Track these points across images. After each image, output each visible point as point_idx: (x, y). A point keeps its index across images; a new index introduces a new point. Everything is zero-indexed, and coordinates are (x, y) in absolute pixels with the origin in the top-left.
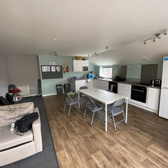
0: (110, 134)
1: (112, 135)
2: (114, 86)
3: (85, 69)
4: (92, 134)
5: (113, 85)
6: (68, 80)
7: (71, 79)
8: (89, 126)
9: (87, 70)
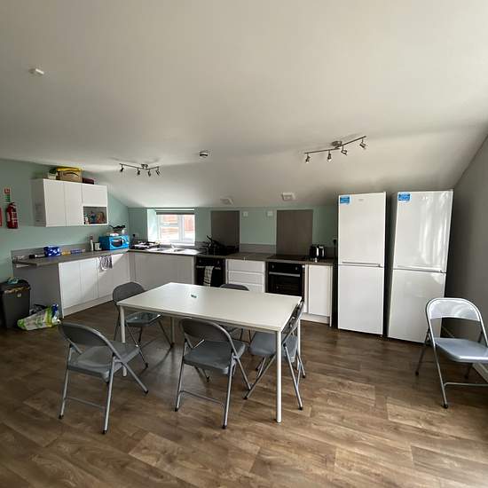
0: (296, 425)
1: (301, 424)
2: (214, 270)
3: (94, 215)
4: (251, 454)
5: (211, 268)
6: (15, 262)
7: (32, 257)
8: (218, 433)
9: (103, 219)
